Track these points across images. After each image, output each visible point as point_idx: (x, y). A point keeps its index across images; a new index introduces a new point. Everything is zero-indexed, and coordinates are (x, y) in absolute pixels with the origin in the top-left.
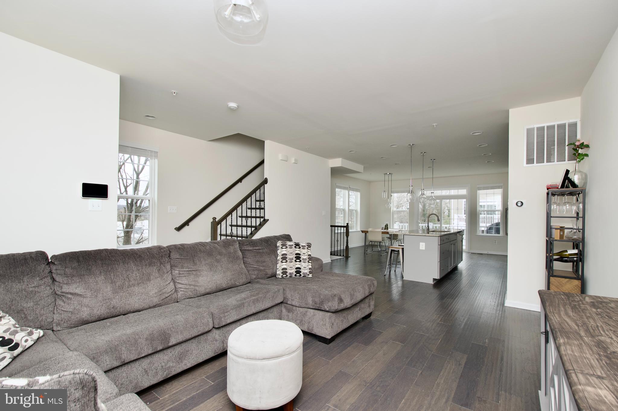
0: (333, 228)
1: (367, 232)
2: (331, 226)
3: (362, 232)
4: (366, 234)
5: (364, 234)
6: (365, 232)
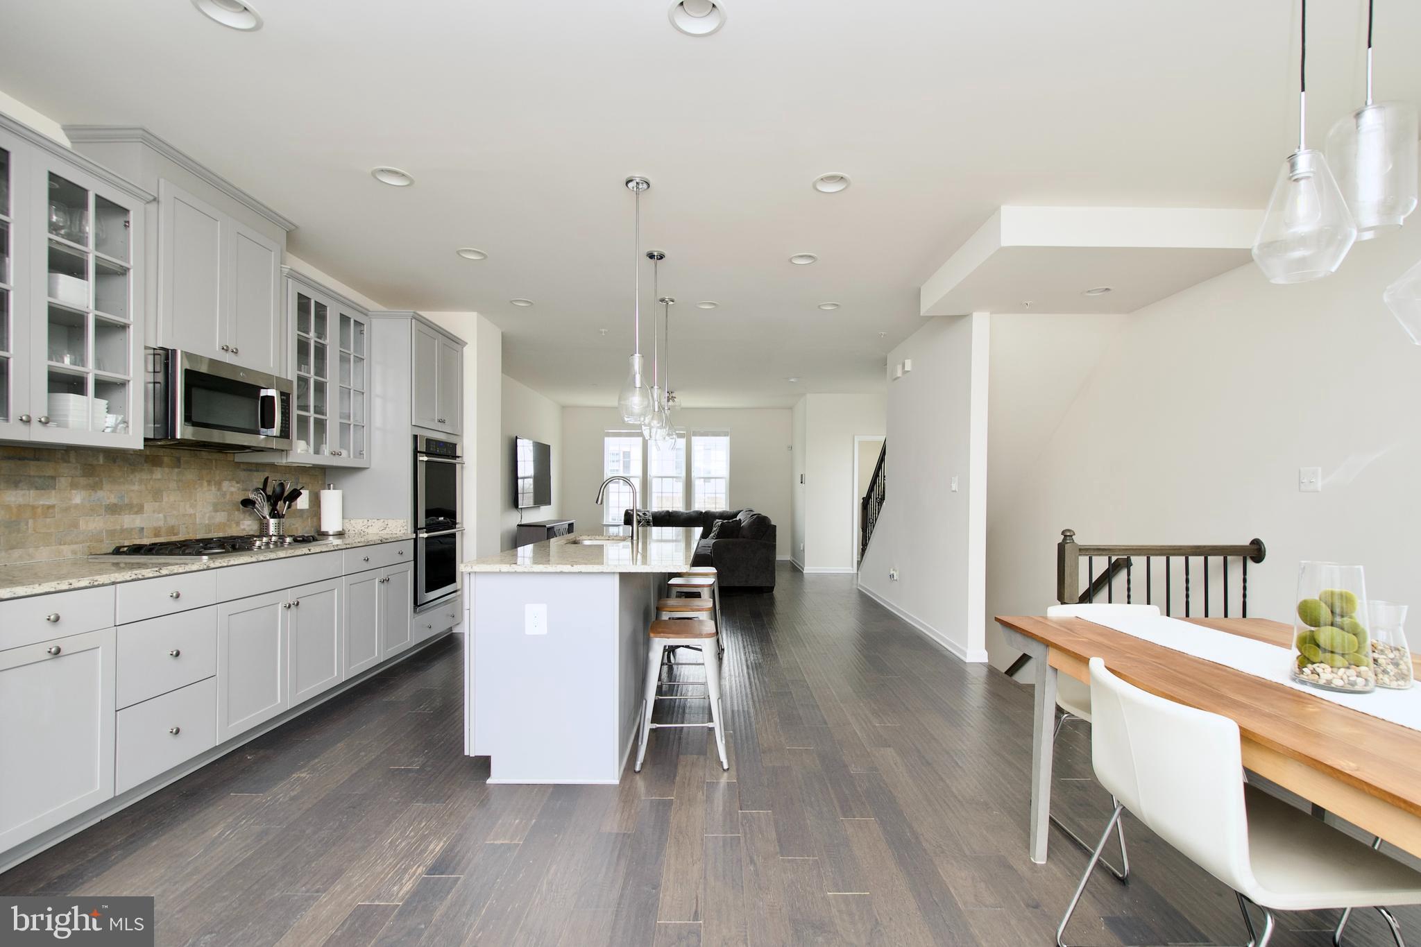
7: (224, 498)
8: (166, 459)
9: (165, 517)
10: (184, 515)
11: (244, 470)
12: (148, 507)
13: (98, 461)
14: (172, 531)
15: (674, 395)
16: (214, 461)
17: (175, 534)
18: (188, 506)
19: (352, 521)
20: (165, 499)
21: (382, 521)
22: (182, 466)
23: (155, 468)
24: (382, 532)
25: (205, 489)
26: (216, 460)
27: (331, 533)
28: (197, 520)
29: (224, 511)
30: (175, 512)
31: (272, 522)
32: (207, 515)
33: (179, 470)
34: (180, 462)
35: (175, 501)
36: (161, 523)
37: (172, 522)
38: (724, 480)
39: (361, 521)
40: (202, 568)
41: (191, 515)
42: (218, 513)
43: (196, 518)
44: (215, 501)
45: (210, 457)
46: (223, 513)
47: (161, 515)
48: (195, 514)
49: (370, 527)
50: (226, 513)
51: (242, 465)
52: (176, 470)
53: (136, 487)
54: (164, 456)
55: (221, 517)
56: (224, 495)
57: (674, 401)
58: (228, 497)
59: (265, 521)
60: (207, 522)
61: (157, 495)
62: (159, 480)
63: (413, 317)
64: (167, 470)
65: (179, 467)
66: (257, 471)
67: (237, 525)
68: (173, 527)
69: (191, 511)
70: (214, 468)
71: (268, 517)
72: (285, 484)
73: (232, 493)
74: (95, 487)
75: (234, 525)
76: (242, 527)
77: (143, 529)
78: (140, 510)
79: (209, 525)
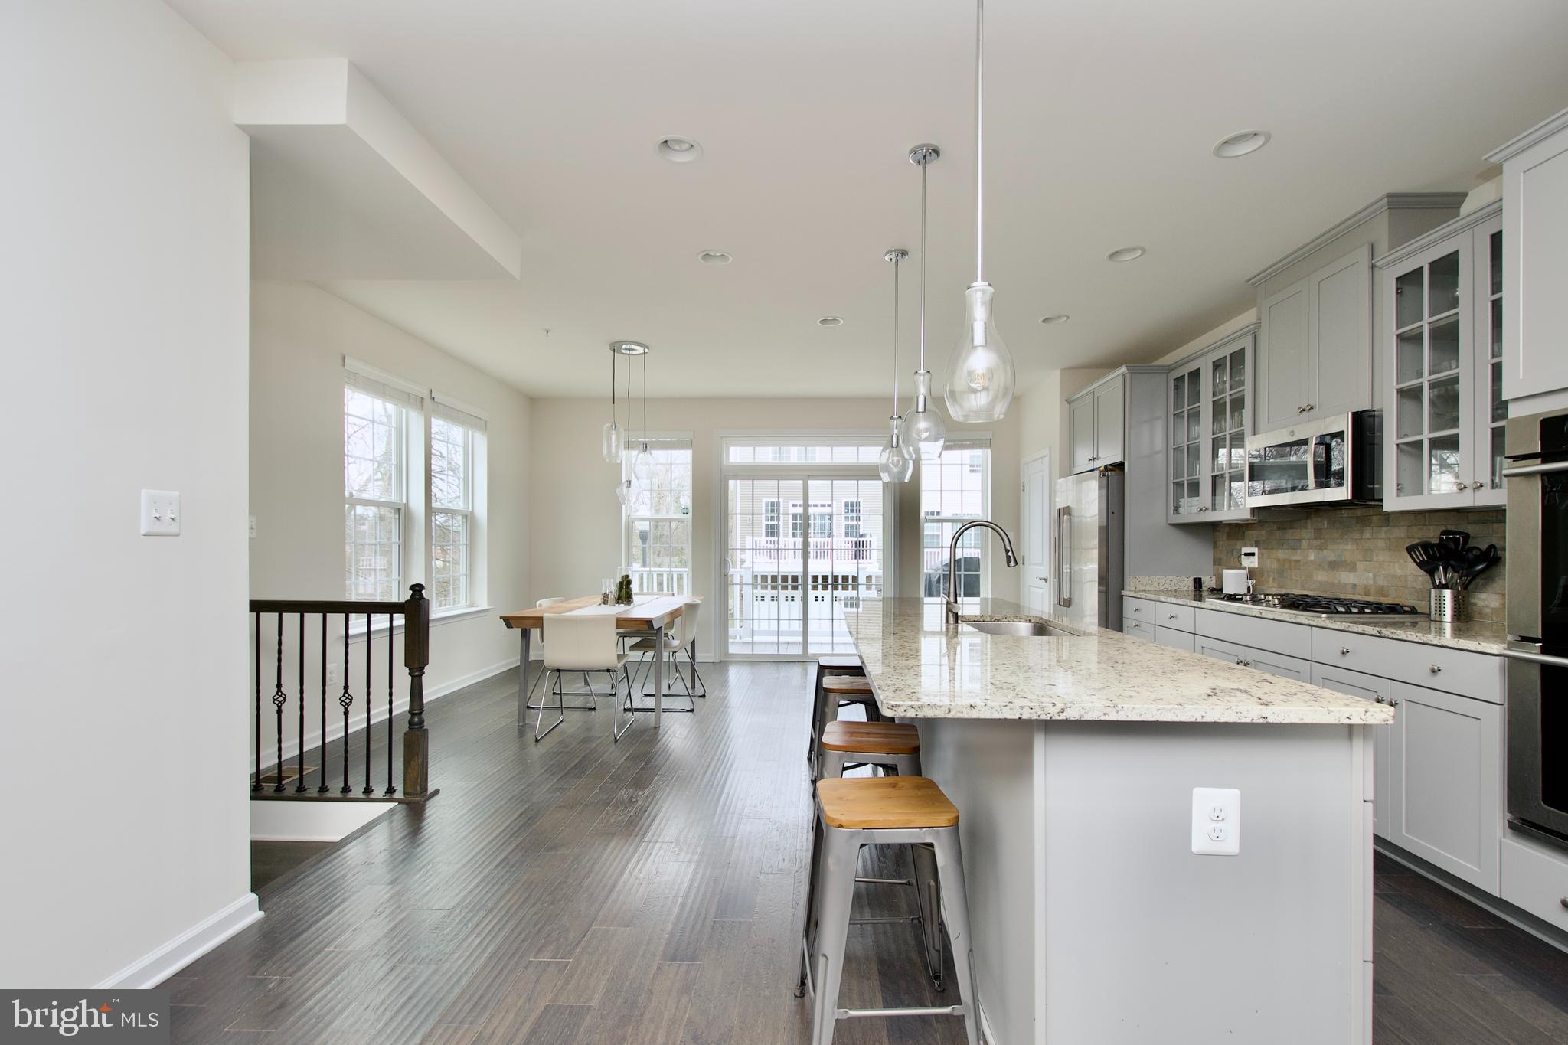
0: (269, 619)
1: (538, 622)
2: (258, 607)
3: (509, 622)
4: (525, 635)
5: (517, 631)
6: (525, 626)
9: (1375, 576)
10: (1393, 576)
12: (1360, 566)
13: (1323, 525)
14: (1381, 591)
17: (1383, 596)
22: (1391, 524)
23: (1364, 529)
36: (1371, 582)
37: (1381, 582)
47: (1371, 575)
53: (1349, 547)
54: (1373, 515)
61: (1367, 554)
62: (1369, 539)
74: (1321, 548)
77: (1355, 585)
78: (1353, 568)
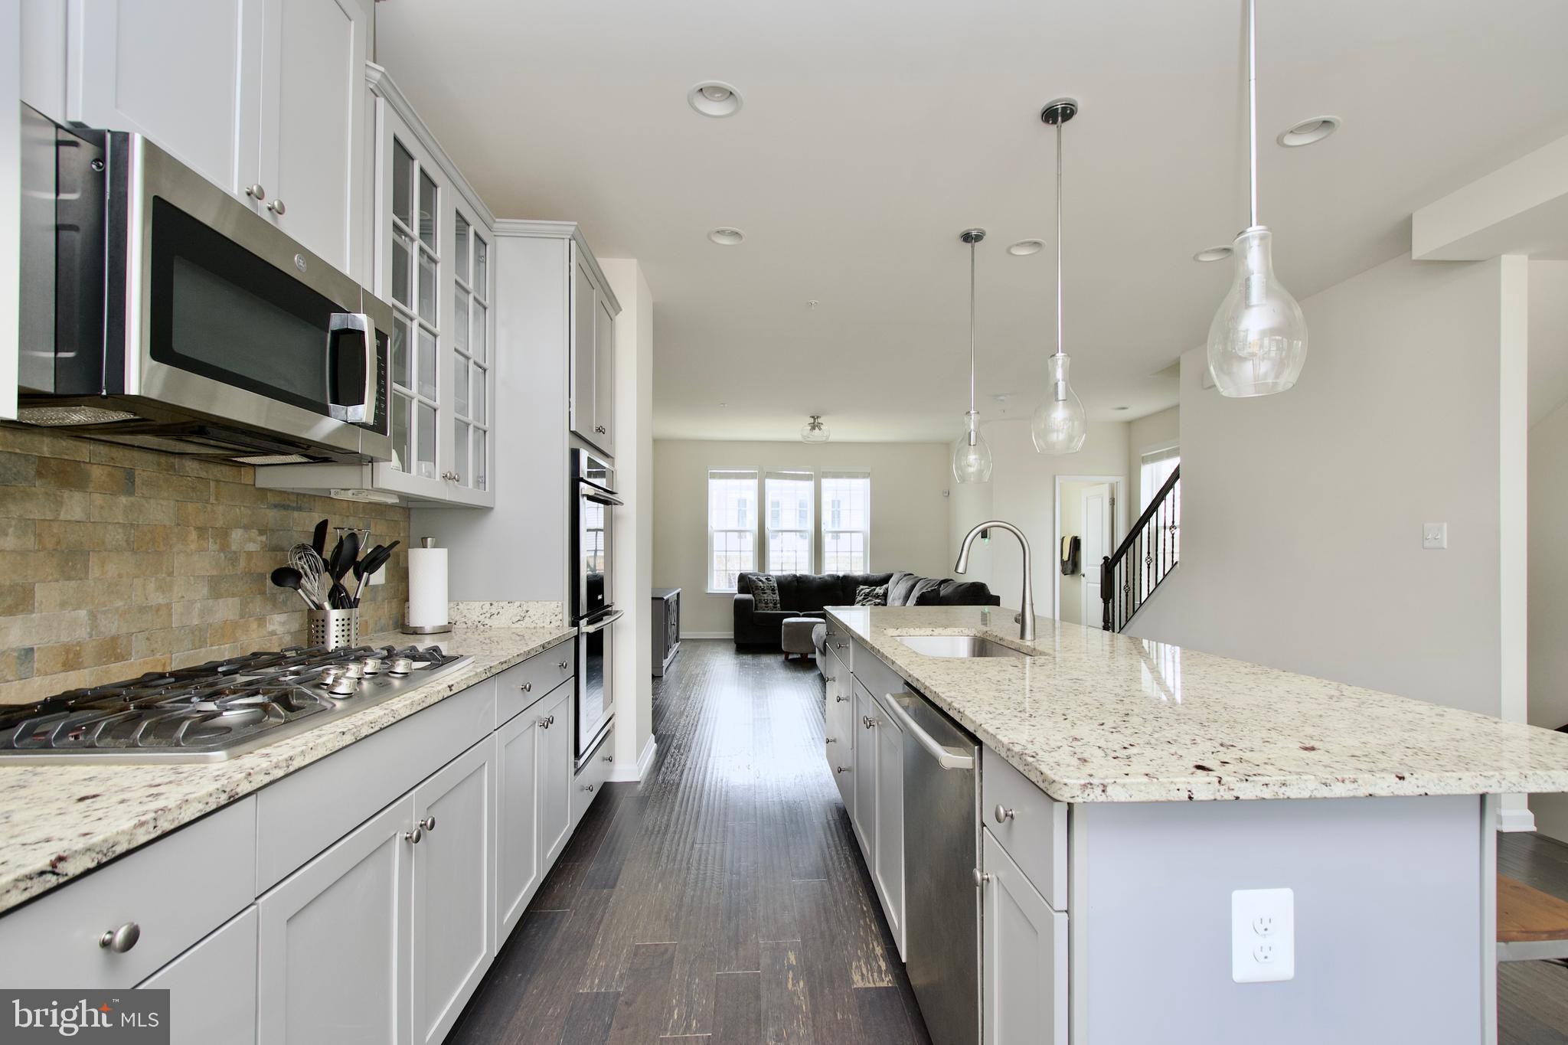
7: (234, 566)
8: (97, 473)
9: (93, 617)
10: (142, 610)
11: (275, 506)
12: (45, 594)
15: (820, 420)
16: (212, 484)
17: (121, 658)
18: (151, 586)
19: (461, 606)
20: (95, 572)
21: (517, 604)
22: (139, 492)
23: (66, 493)
24: (518, 625)
25: (193, 547)
26: (218, 481)
27: (428, 629)
28: (174, 618)
29: (233, 595)
30: (119, 603)
31: (335, 616)
32: (198, 605)
33: (132, 499)
34: (133, 483)
35: (120, 576)
36: (82, 632)
37: (112, 627)
38: (861, 535)
39: (478, 605)
40: (213, 807)
41: (158, 608)
42: (221, 601)
43: (170, 615)
44: (215, 573)
45: (203, 474)
46: (230, 601)
47: (81, 615)
48: (169, 606)
49: (495, 616)
50: (237, 600)
51: (269, 495)
52: (123, 500)
54: (93, 464)
55: (226, 609)
56: (233, 559)
57: (820, 429)
58: (242, 563)
59: (320, 615)
60: (196, 622)
61: (71, 563)
63: (573, 238)
64: (98, 499)
65: (130, 492)
66: (299, 509)
67: (259, 626)
68: (114, 639)
69: (157, 598)
70: (212, 500)
71: (327, 605)
72: (359, 536)
73: (249, 554)
75: (254, 626)
76: (271, 628)
77: (30, 652)
78: (23, 603)
79: (200, 630)
